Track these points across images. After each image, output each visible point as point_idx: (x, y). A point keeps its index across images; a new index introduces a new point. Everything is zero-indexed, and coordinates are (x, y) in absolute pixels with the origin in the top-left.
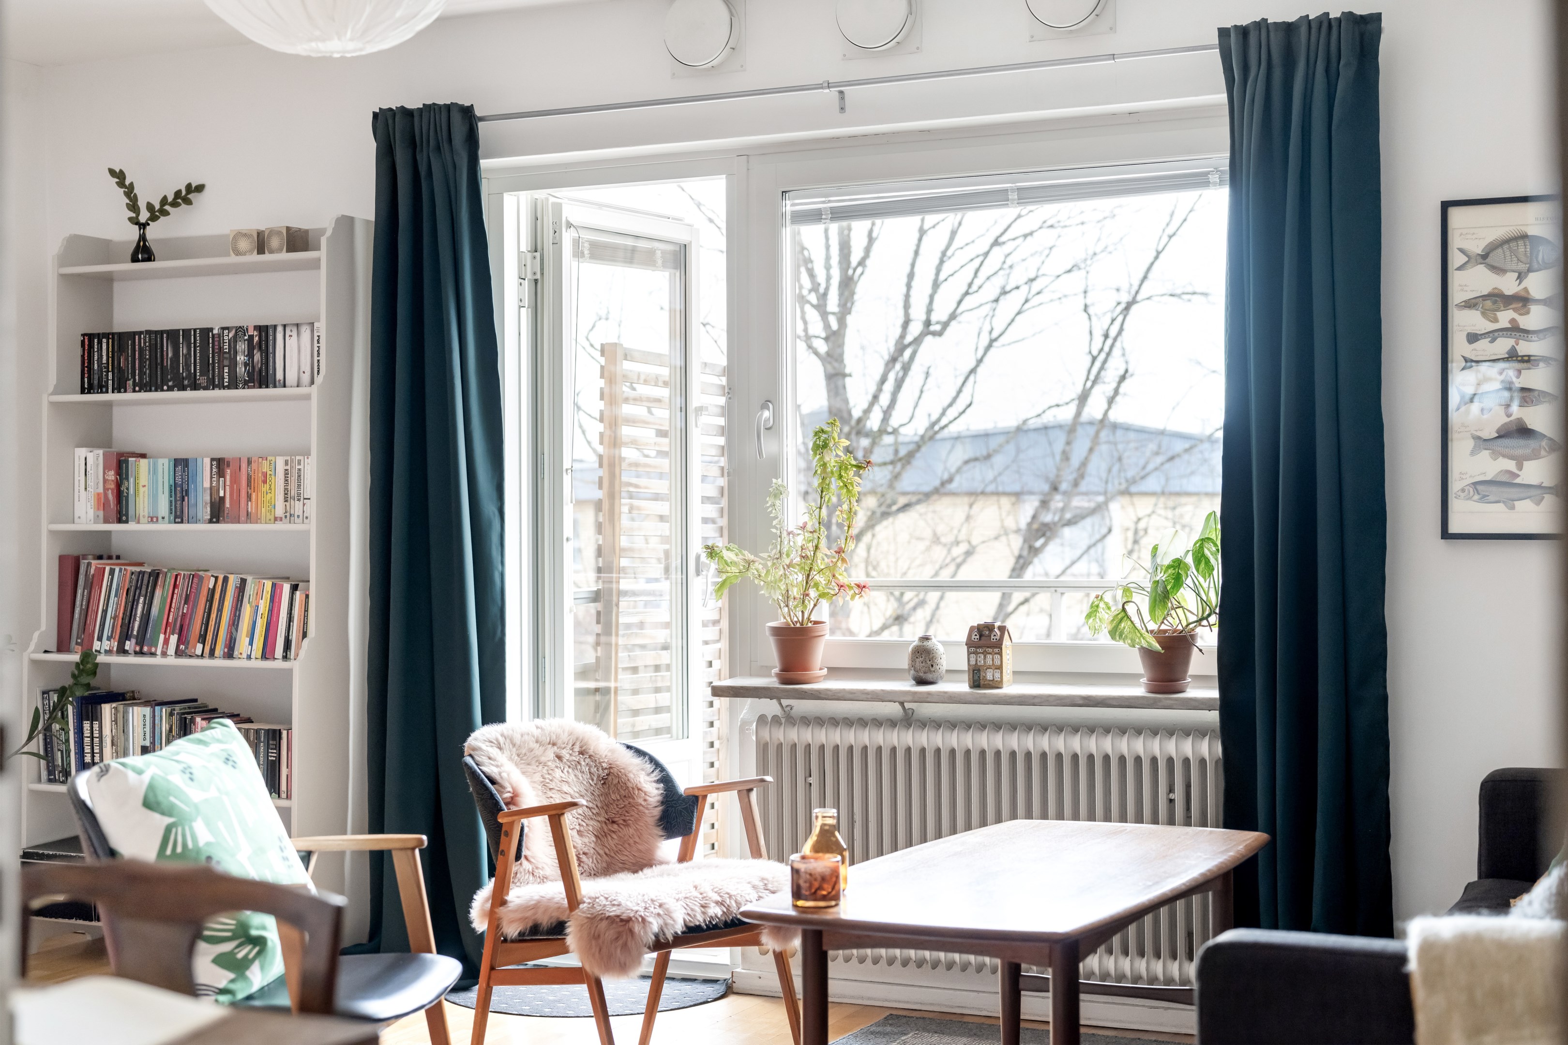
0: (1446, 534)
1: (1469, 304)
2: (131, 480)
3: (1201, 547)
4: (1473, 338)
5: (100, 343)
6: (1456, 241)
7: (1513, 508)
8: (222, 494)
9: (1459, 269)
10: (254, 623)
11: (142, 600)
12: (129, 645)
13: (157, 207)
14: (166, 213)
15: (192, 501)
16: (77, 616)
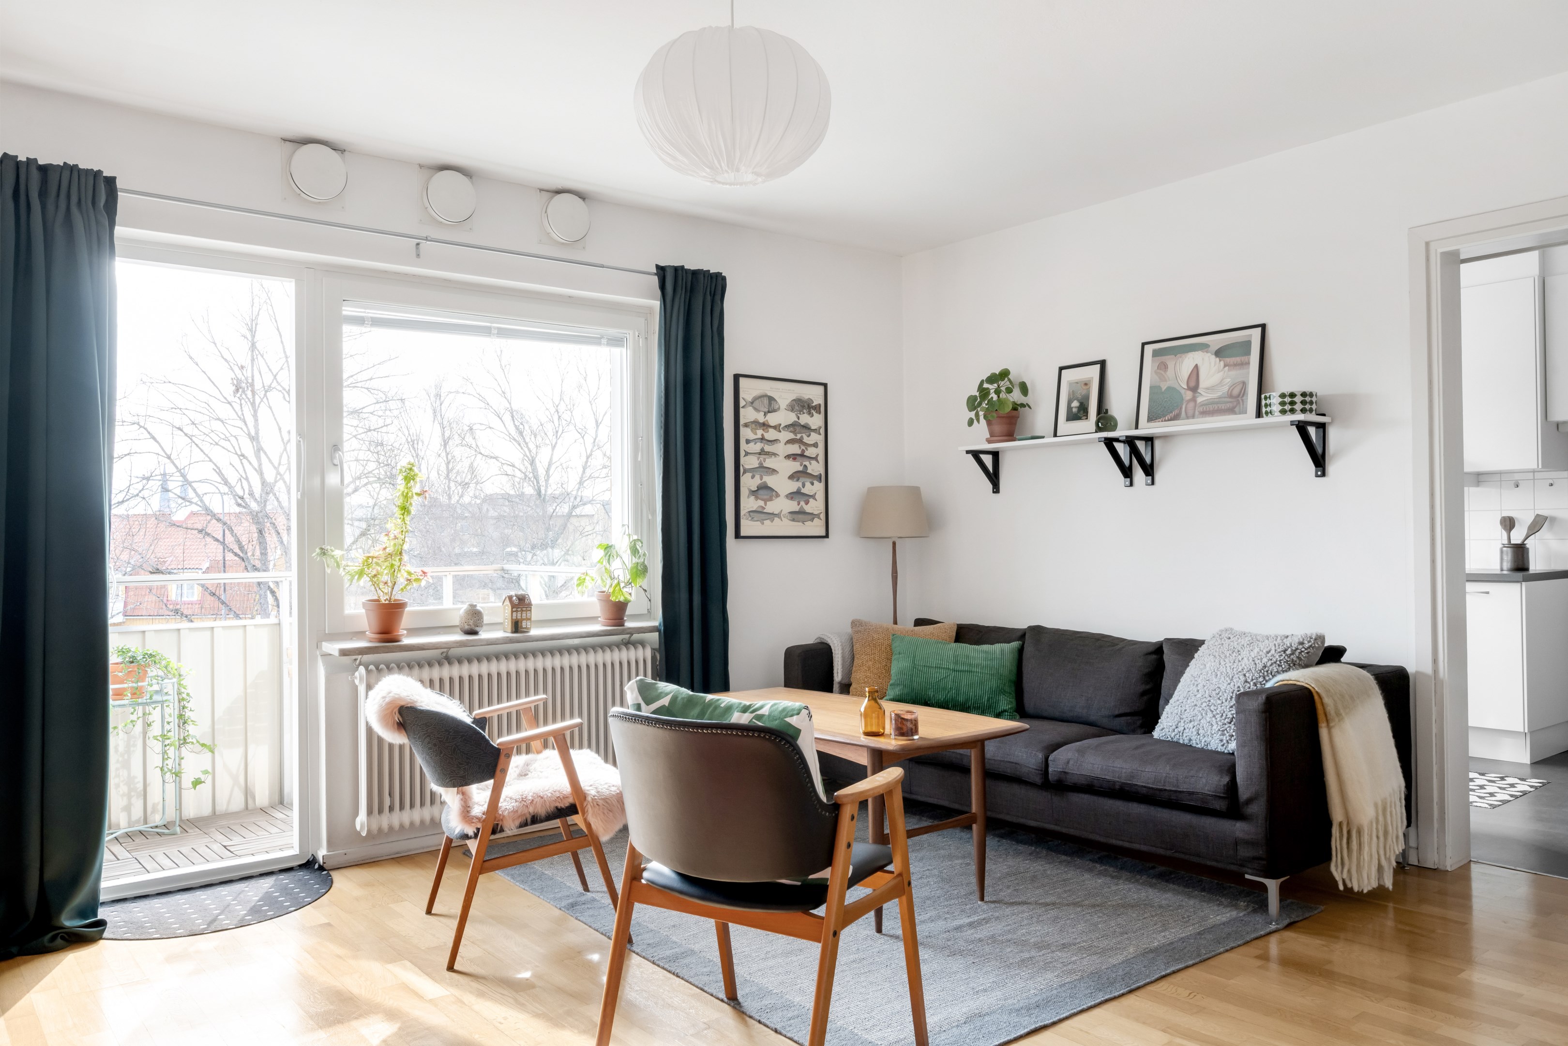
0: (738, 536)
1: (746, 425)
4: (748, 442)
6: (742, 394)
7: (763, 524)
9: (743, 407)
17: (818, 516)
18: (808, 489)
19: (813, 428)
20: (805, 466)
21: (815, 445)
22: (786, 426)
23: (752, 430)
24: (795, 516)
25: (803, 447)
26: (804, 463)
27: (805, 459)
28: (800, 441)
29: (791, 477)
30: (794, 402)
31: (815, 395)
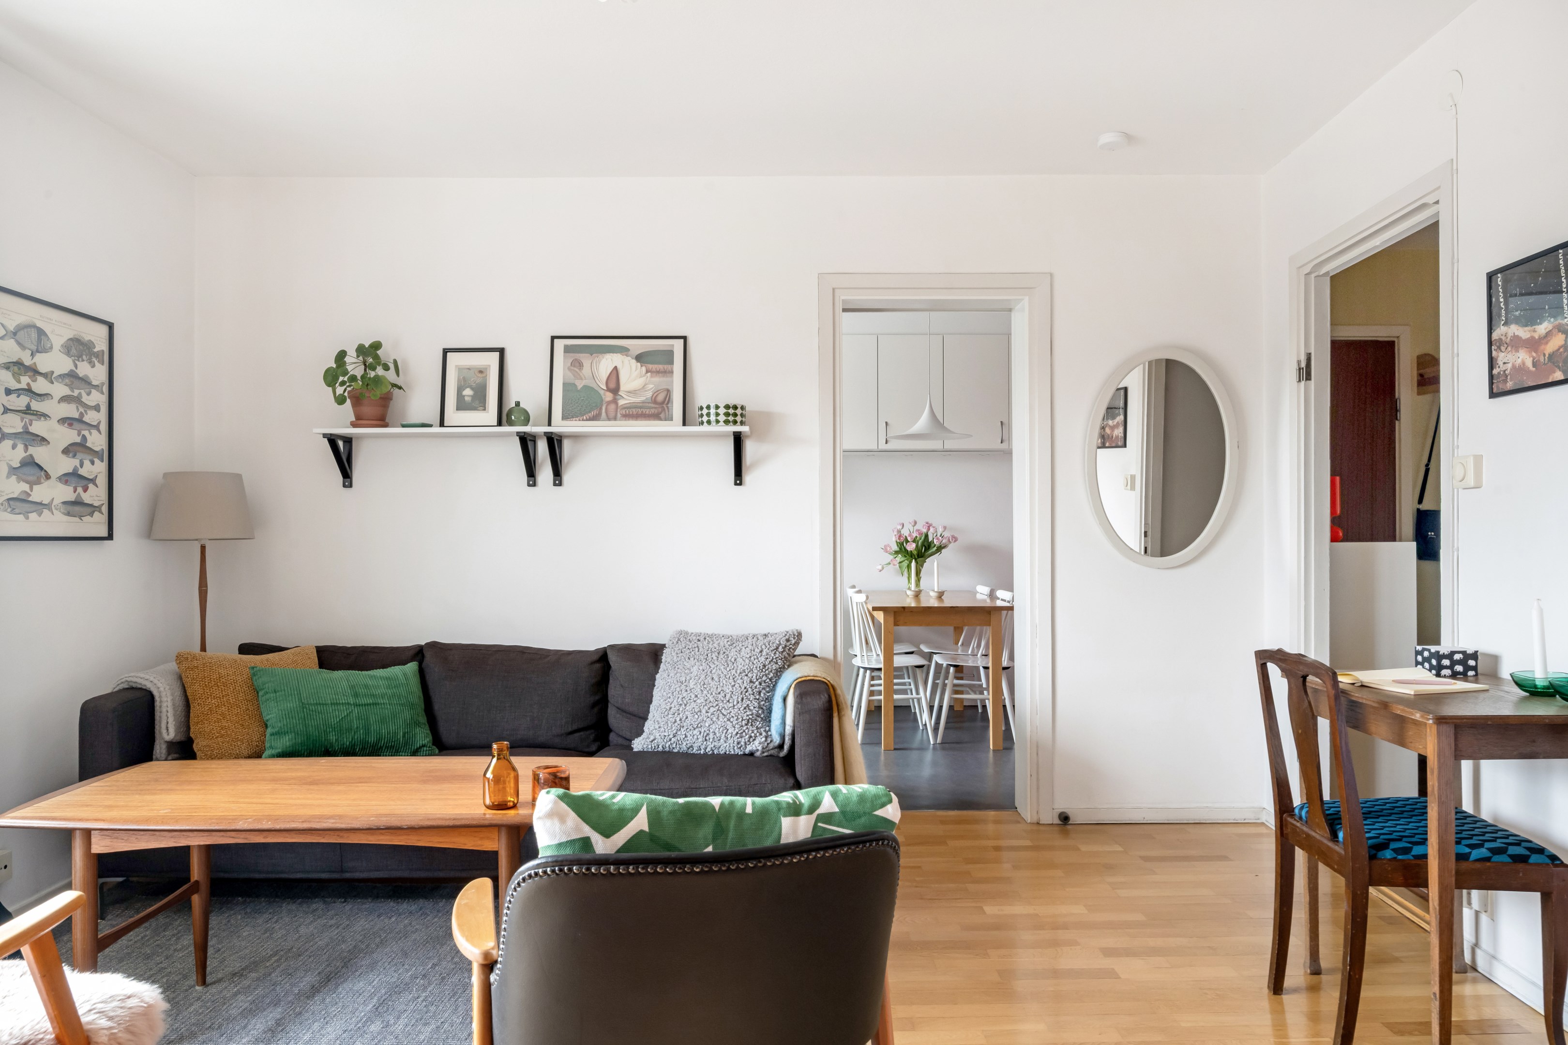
1: (6, 367)
4: (8, 392)
9: (3, 338)
17: (99, 509)
18: (87, 470)
19: (94, 383)
20: (84, 438)
21: (97, 408)
22: (60, 376)
23: (13, 375)
24: (72, 509)
25: (81, 410)
26: (83, 432)
27: (83, 426)
28: (77, 400)
29: (66, 451)
30: (71, 342)
31: (97, 335)
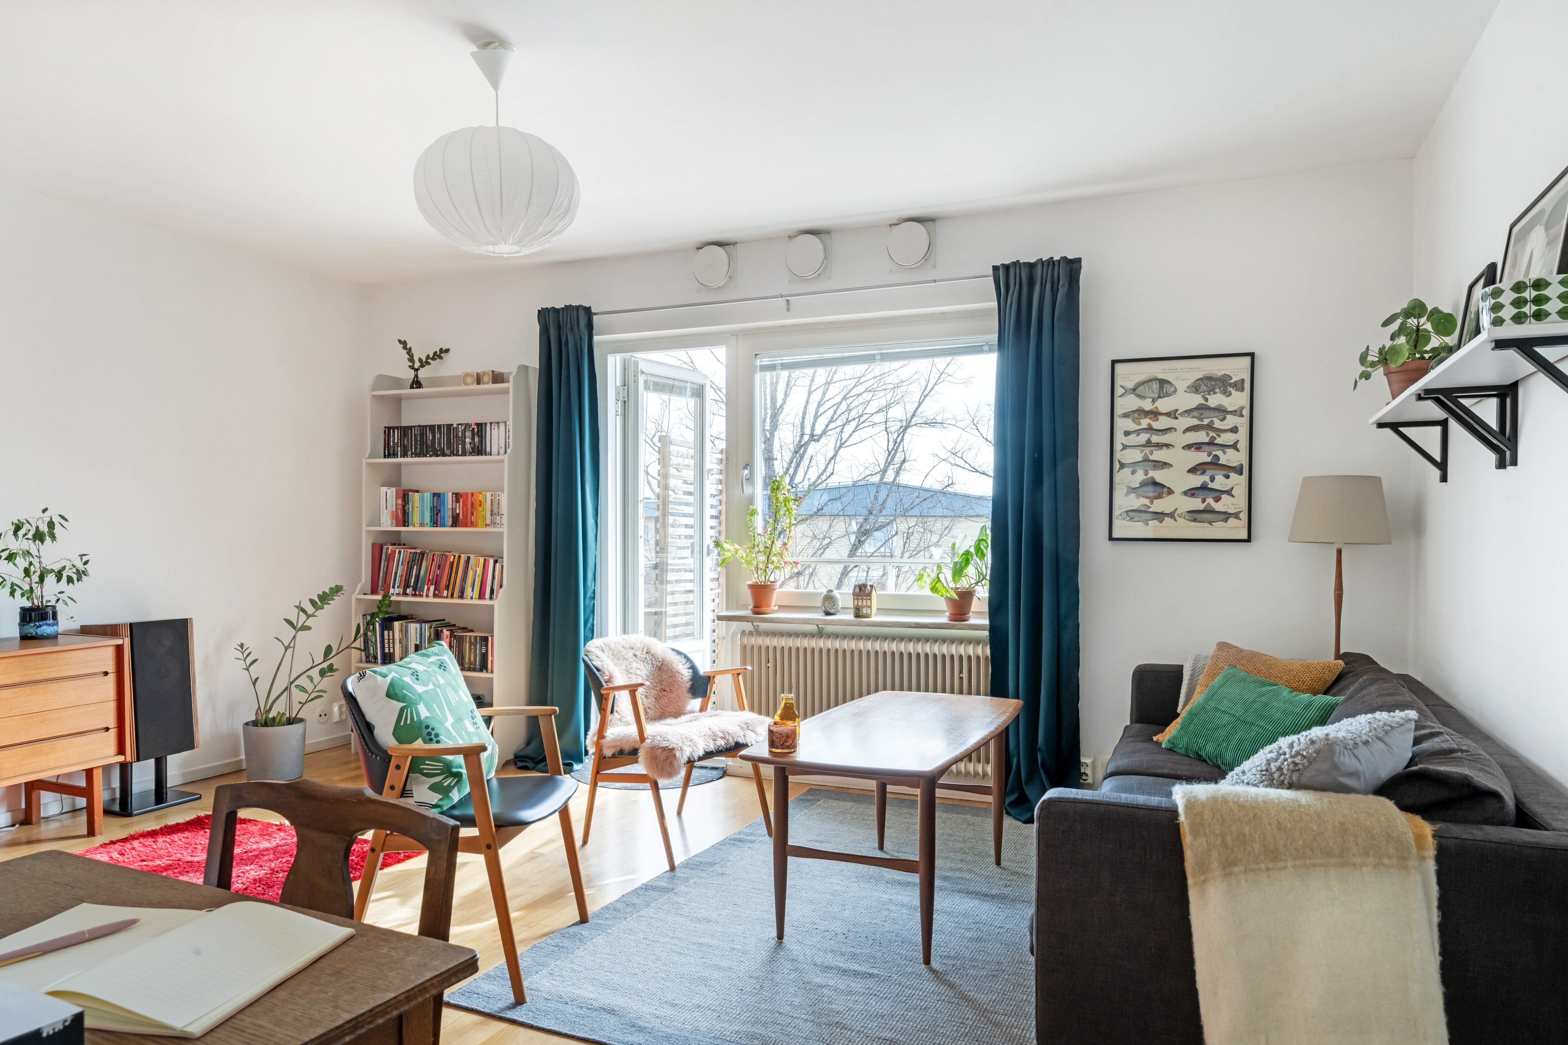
0: (1111, 538)
1: (1126, 415)
2: (410, 504)
3: (979, 544)
4: (1127, 433)
5: (394, 432)
6: (1119, 382)
7: (1147, 524)
8: (458, 512)
9: (1120, 396)
10: (475, 580)
11: (415, 567)
12: (409, 591)
13: (424, 360)
14: (429, 364)
15: (442, 515)
16: (381, 575)
17: (1236, 516)
18: (1220, 482)
19: (1229, 409)
20: (1217, 457)
21: (1235, 430)
23: (1133, 421)
24: (1199, 516)
25: (1212, 434)
26: (1214, 453)
27: (1215, 448)
28: (1210, 427)
29: (1193, 470)
30: (1200, 382)
31: (1238, 369)
